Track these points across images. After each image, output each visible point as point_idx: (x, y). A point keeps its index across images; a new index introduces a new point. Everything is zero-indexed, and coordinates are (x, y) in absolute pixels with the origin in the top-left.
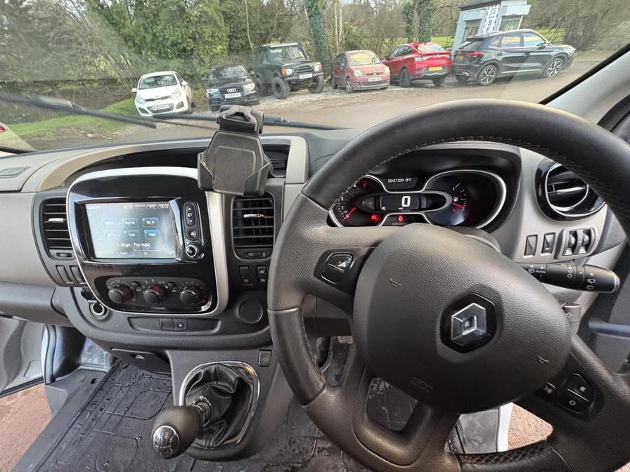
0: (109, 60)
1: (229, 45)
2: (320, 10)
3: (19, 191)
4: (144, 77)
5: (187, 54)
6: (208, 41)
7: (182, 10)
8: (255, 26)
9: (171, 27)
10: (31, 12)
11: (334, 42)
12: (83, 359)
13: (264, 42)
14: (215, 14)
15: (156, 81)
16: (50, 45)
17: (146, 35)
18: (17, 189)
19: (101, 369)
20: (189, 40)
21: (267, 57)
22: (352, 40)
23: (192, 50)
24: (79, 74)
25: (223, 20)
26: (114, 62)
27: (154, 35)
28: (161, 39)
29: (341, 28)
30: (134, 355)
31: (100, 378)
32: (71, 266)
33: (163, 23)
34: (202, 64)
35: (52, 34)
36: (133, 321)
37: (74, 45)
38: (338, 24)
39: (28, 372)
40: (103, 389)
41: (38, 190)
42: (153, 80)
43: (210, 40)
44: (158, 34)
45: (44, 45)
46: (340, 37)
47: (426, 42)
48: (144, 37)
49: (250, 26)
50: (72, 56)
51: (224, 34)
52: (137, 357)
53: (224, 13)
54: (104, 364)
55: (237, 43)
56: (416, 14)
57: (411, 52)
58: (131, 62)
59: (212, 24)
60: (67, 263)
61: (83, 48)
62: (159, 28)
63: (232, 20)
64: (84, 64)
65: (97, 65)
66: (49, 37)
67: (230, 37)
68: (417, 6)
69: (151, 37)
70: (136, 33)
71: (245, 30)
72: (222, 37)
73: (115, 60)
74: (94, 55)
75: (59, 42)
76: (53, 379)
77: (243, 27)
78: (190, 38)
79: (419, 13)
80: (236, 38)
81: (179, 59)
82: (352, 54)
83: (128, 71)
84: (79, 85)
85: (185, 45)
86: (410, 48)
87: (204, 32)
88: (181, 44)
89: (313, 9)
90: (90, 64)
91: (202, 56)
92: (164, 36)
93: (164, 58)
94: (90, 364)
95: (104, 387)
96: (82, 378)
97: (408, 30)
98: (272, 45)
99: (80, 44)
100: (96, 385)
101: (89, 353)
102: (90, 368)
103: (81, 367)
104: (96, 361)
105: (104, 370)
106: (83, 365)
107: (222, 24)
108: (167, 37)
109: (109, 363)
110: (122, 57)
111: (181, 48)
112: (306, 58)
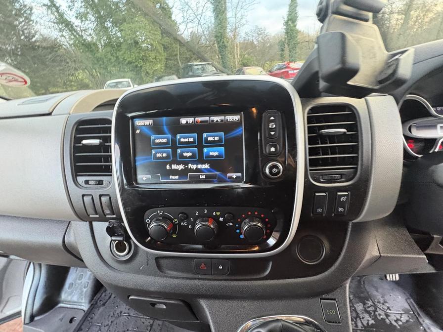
0: (86, 73)
1: (166, 63)
2: (226, 43)
3: (50, 114)
4: (108, 82)
5: (138, 69)
6: (152, 61)
7: (136, 43)
8: (183, 53)
9: (129, 53)
10: (37, 44)
11: (234, 63)
12: (64, 296)
13: (189, 62)
14: (158, 45)
15: (117, 84)
16: (47, 63)
17: (112, 57)
18: (47, 112)
19: (79, 307)
20: (140, 60)
21: (191, 71)
22: (245, 61)
23: (141, 67)
24: (64, 81)
25: (162, 49)
26: (88, 74)
27: (117, 57)
28: (122, 60)
29: (239, 54)
30: (153, 304)
31: (79, 318)
32: (101, 196)
33: (124, 50)
34: (147, 75)
35: (50, 57)
36: (162, 262)
37: (63, 63)
38: (237, 51)
39: (6, 308)
40: (81, 330)
41: (71, 112)
42: (115, 84)
43: (154, 60)
44: (119, 57)
45: (43, 63)
46: (238, 59)
47: (295, 62)
48: (110, 59)
49: (180, 53)
50: (61, 70)
51: (163, 58)
52: (156, 306)
53: (163, 45)
54: (83, 301)
55: (170, 62)
56: (286, 46)
57: (286, 68)
58: (100, 73)
59: (155, 51)
60: (96, 192)
61: (69, 65)
62: (121, 53)
63: (168, 49)
64: (69, 75)
65: (77, 75)
66: (48, 58)
67: (167, 59)
68: (287, 41)
69: (115, 59)
70: (105, 56)
71: (176, 55)
72: (162, 59)
73: (90, 73)
74: (76, 69)
75: (53, 61)
76: (32, 318)
77: (175, 53)
78: (141, 59)
79: (289, 45)
80: (171, 60)
81: (132, 72)
82: (247, 69)
83: (97, 79)
84: (64, 88)
85: (137, 63)
86: (285, 65)
87: (150, 56)
88: (134, 62)
89: (221, 43)
90: (73, 75)
91: (148, 70)
92: (124, 57)
93: (122, 71)
94: (70, 302)
95: (83, 327)
96: (61, 316)
97: (282, 55)
98: (195, 64)
99: (68, 63)
100: (75, 324)
101: (70, 290)
102: (69, 306)
103: (61, 305)
104: (75, 299)
105: (82, 308)
106: (63, 302)
107: (162, 51)
108: (125, 58)
109: (87, 301)
110: (94, 71)
111: (135, 65)
112: (217, 71)
